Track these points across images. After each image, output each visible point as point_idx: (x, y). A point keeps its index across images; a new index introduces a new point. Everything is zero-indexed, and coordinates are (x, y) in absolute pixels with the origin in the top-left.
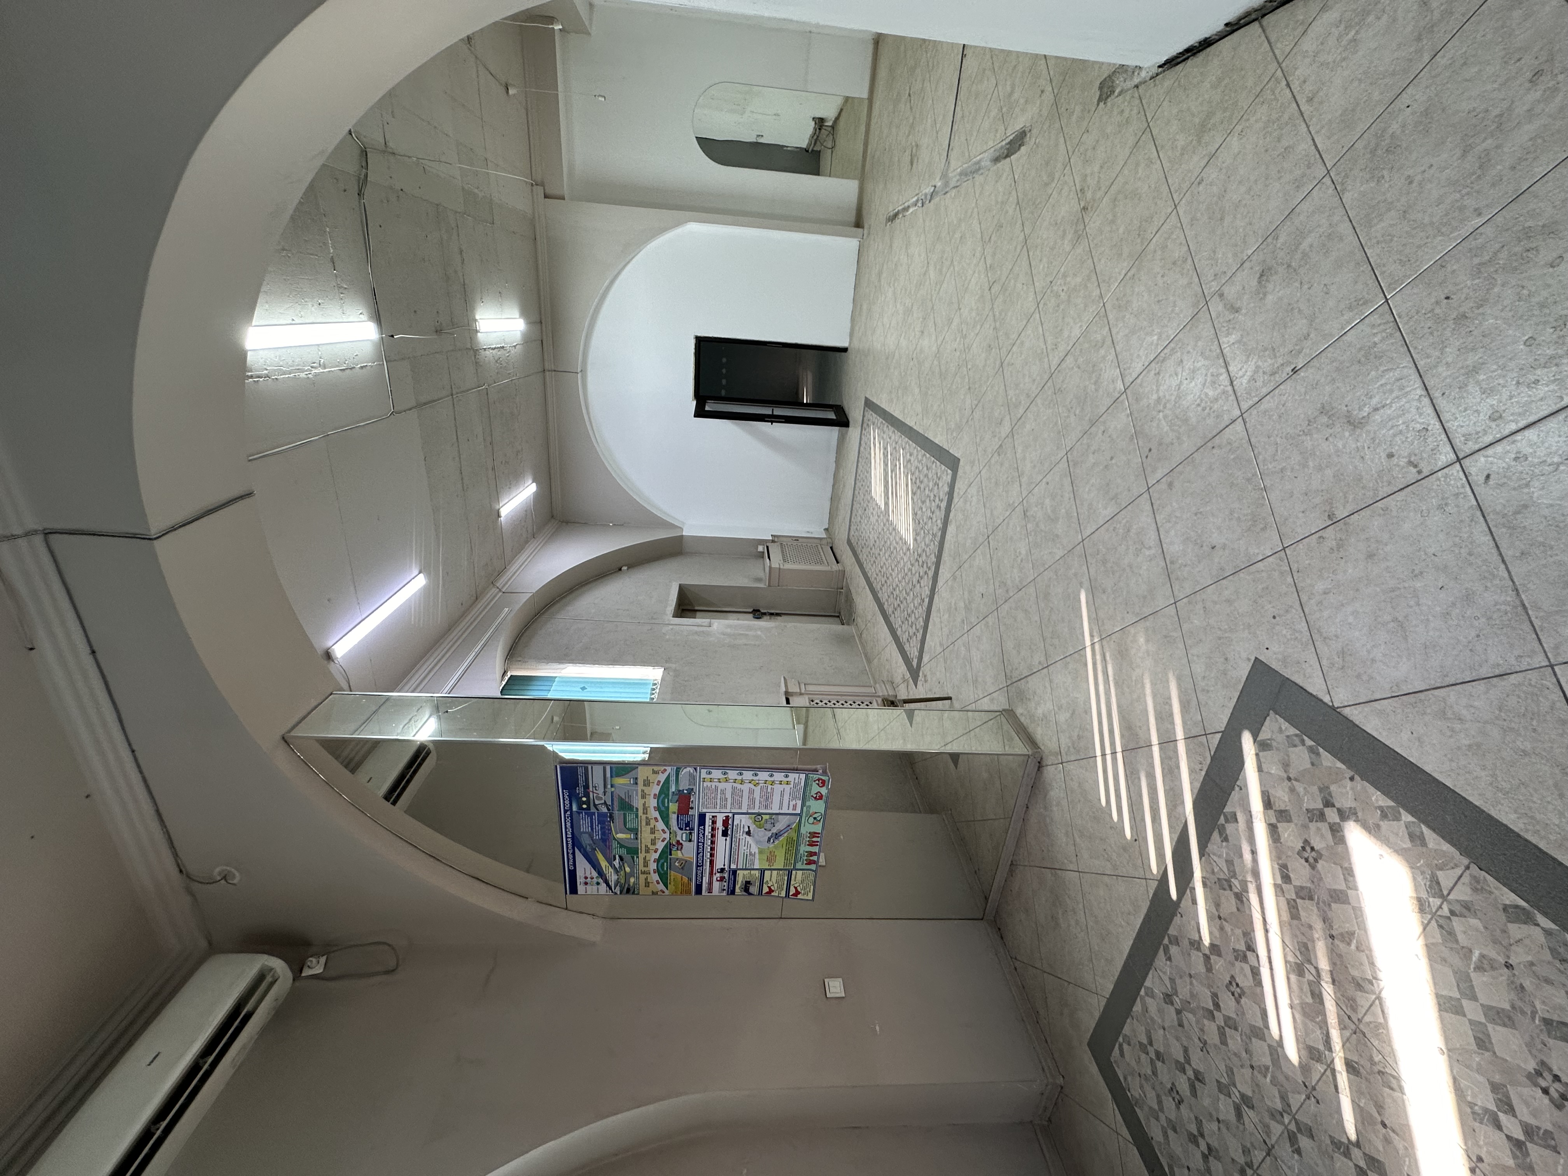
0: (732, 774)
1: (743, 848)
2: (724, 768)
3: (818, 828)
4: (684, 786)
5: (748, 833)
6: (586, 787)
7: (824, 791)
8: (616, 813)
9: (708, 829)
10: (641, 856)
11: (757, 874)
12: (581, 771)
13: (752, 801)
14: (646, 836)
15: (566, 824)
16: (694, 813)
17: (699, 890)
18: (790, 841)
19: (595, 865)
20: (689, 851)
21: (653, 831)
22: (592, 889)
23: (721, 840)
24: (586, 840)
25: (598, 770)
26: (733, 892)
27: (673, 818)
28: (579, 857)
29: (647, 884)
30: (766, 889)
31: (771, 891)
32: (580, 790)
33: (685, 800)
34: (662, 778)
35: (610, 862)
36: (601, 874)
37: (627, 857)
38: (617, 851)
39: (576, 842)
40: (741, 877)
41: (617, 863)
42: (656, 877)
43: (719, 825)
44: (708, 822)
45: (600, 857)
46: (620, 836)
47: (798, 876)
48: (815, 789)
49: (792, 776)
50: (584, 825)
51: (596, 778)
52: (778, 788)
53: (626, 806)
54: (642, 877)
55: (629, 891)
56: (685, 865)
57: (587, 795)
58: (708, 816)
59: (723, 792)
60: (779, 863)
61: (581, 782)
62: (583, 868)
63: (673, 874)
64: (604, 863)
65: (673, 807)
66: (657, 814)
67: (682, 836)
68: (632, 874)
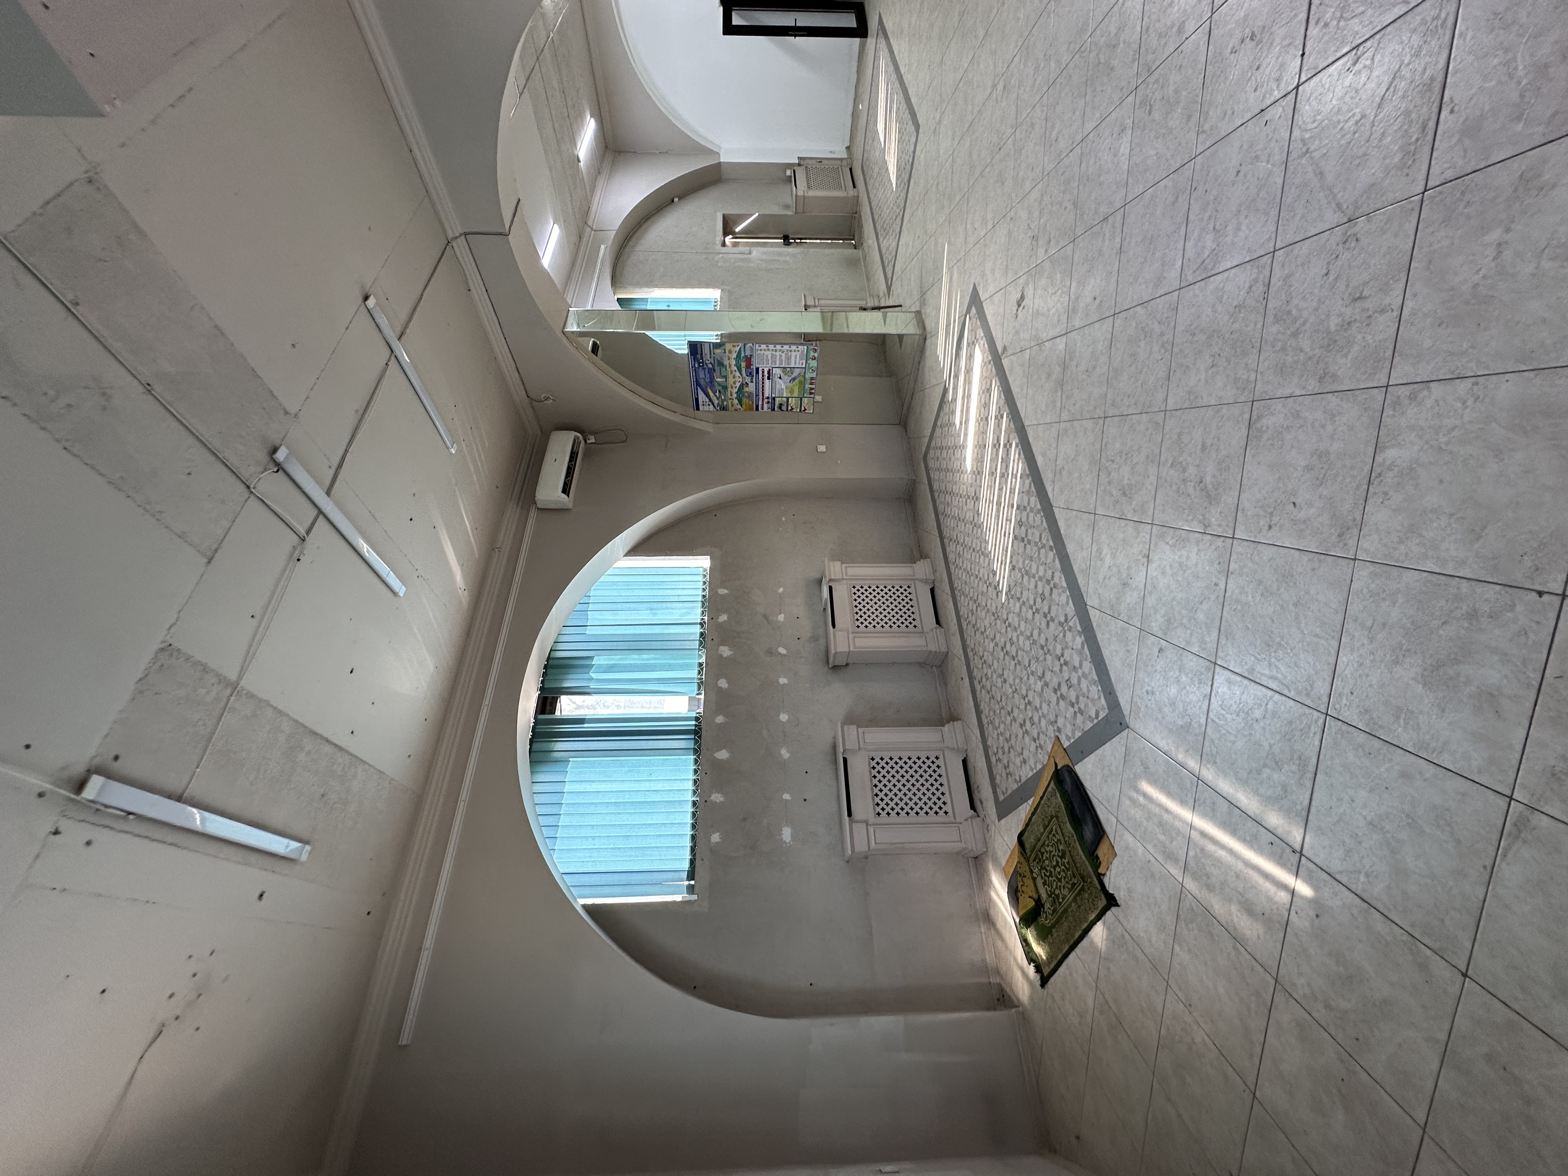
0: (771, 347)
1: (778, 386)
2: (767, 344)
3: (814, 375)
4: (748, 353)
5: (780, 378)
6: (702, 354)
7: (816, 355)
8: (716, 368)
9: (760, 376)
10: (729, 390)
11: (785, 399)
12: (699, 346)
13: (781, 361)
14: (731, 380)
15: (693, 374)
16: (753, 367)
17: (757, 409)
18: (800, 382)
19: (707, 395)
20: (751, 388)
21: (734, 377)
22: (706, 408)
23: (767, 381)
24: (702, 382)
25: (707, 346)
26: (773, 409)
27: (744, 370)
28: (699, 390)
29: (732, 405)
30: (790, 408)
31: (792, 409)
32: (699, 356)
33: (749, 360)
34: (737, 349)
35: (714, 393)
36: (710, 400)
37: (722, 391)
38: (718, 388)
39: (698, 384)
40: (777, 400)
41: (717, 394)
42: (736, 401)
43: (766, 373)
44: (760, 372)
45: (710, 391)
46: (719, 380)
47: (805, 400)
48: (812, 354)
49: (800, 347)
50: (702, 375)
51: (706, 350)
52: (793, 353)
53: (721, 364)
54: (730, 402)
55: (724, 408)
56: (750, 395)
57: (702, 358)
58: (760, 369)
59: (767, 356)
60: (796, 394)
61: (699, 352)
62: (702, 397)
63: (744, 400)
64: (711, 394)
65: (743, 364)
66: (735, 368)
67: (748, 379)
68: (725, 400)
